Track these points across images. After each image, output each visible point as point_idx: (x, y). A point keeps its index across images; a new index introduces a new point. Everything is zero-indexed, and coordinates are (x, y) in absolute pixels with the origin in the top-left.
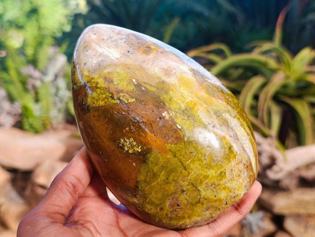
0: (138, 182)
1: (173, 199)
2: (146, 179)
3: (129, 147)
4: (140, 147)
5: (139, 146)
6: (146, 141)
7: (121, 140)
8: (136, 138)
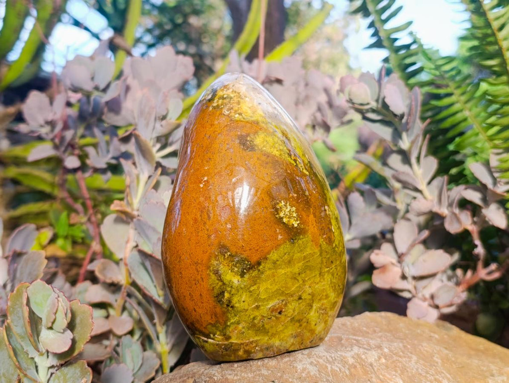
0: (266, 259)
1: (283, 301)
2: (277, 261)
3: (287, 215)
4: (298, 222)
5: (297, 220)
6: (307, 220)
7: (282, 202)
8: (299, 210)
